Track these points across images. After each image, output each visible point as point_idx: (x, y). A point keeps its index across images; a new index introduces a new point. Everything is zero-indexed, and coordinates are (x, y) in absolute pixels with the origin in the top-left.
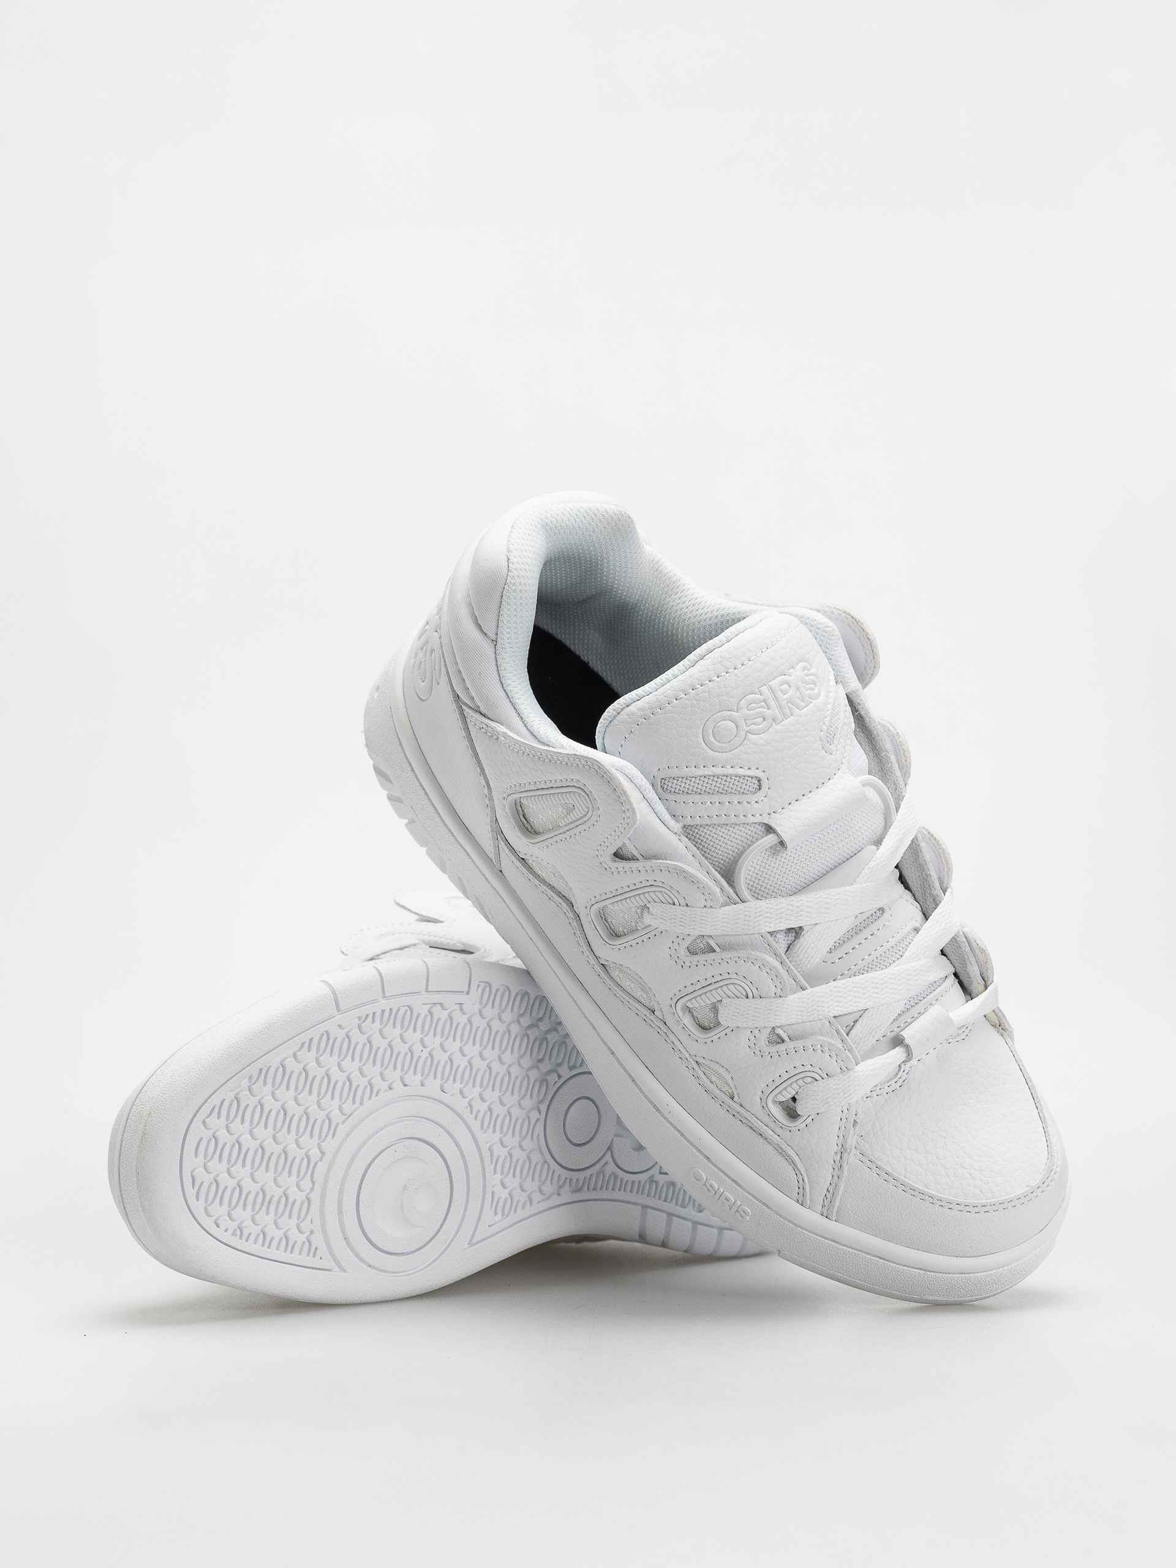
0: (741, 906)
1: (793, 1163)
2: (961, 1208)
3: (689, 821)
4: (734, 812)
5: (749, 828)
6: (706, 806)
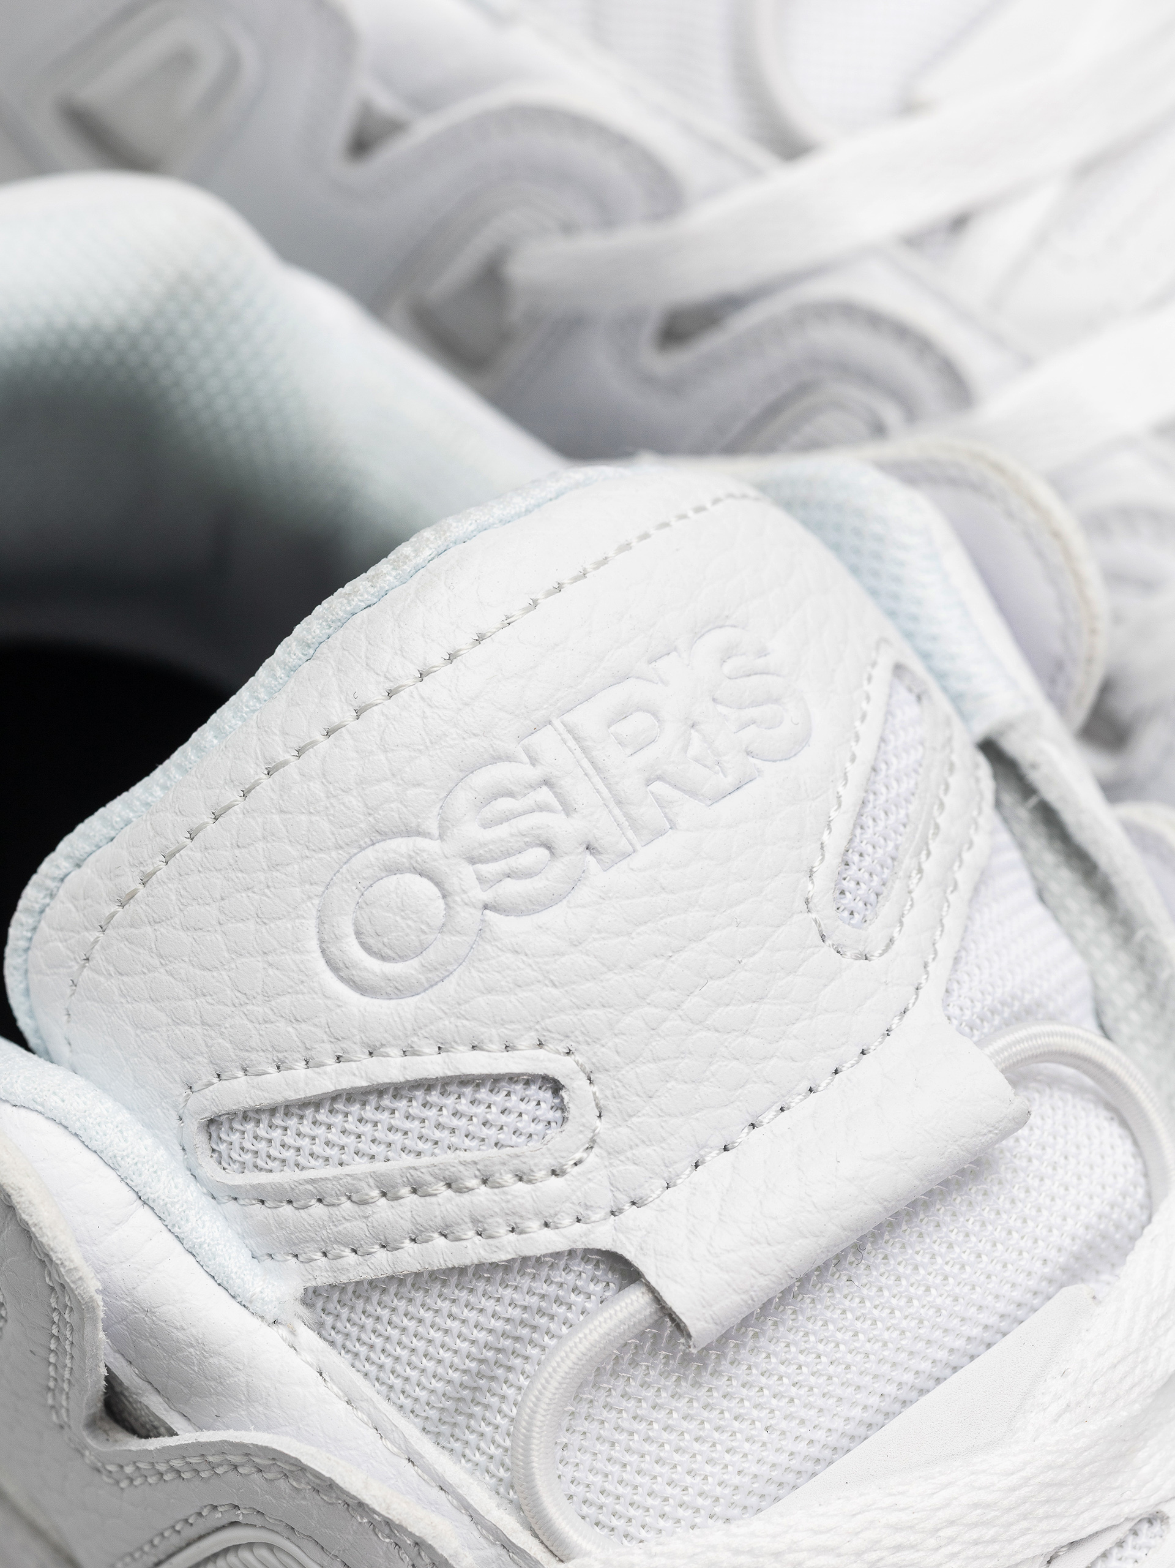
3: (322, 1273)
4: (475, 1221)
5: (548, 1275)
6: (368, 1210)
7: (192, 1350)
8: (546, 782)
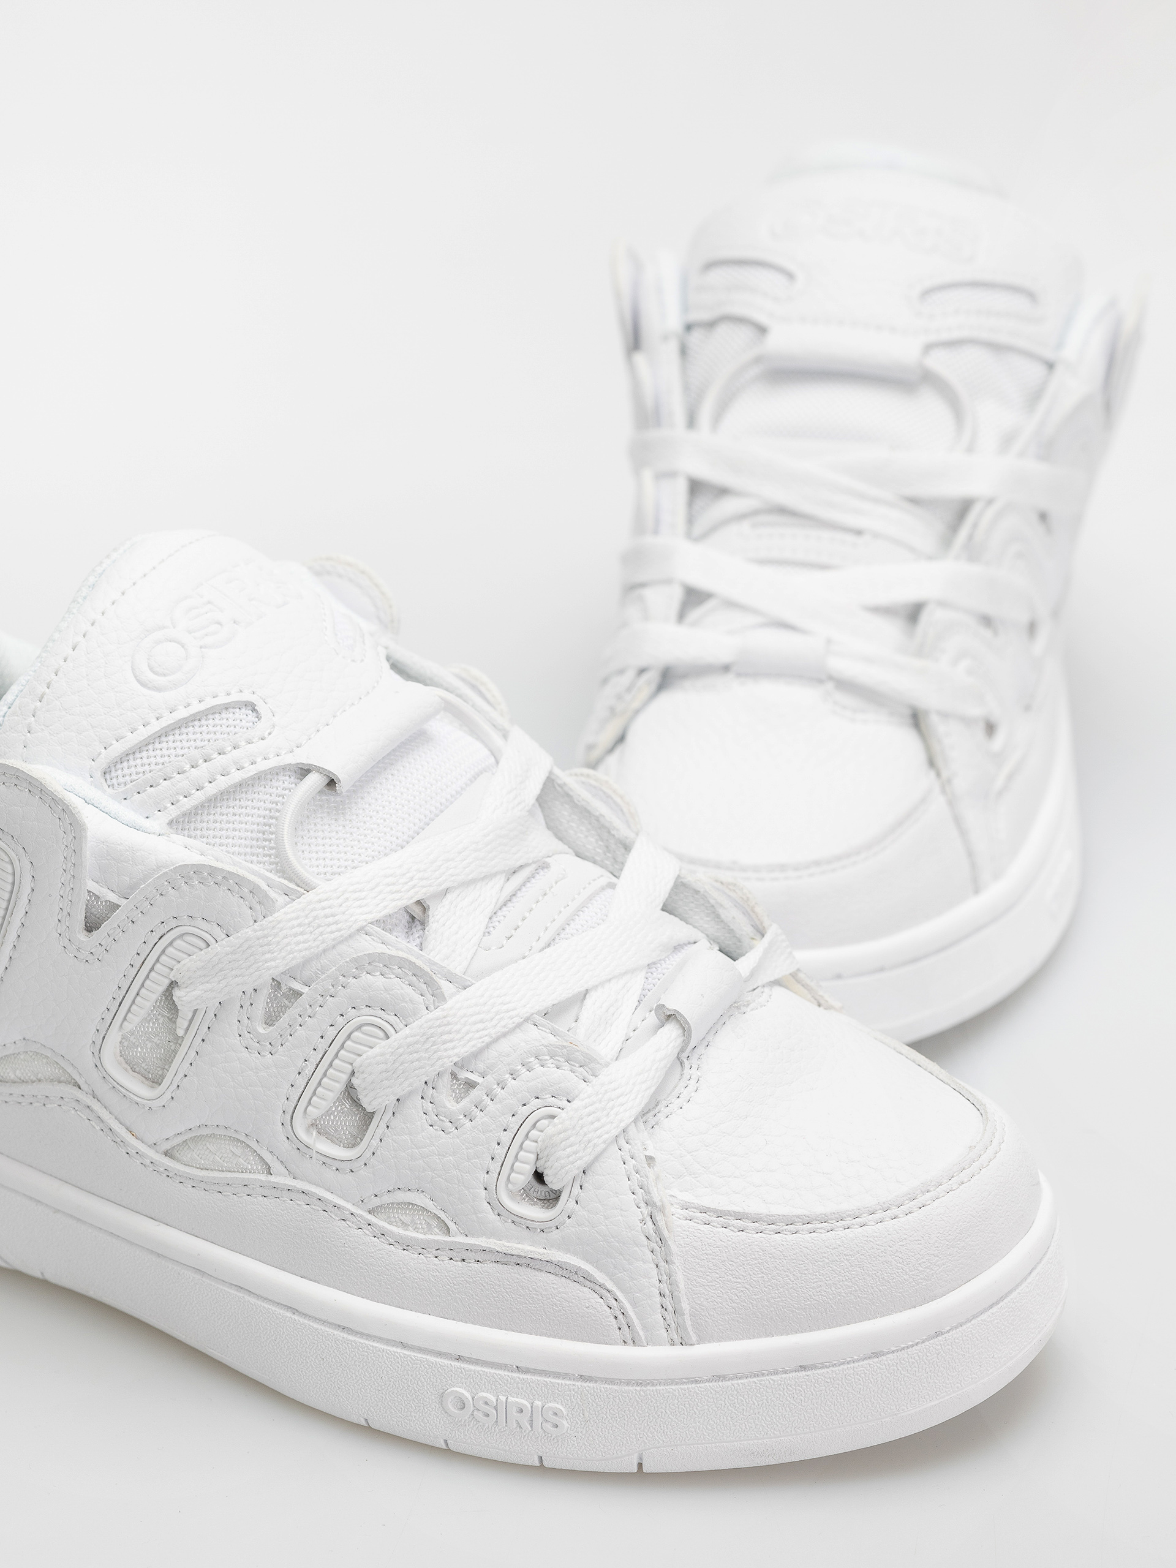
0: (310, 896)
1: (587, 1279)
2: (878, 1216)
3: (173, 812)
4: (235, 763)
5: (271, 785)
6: (187, 774)
7: (128, 853)
8: (209, 602)
